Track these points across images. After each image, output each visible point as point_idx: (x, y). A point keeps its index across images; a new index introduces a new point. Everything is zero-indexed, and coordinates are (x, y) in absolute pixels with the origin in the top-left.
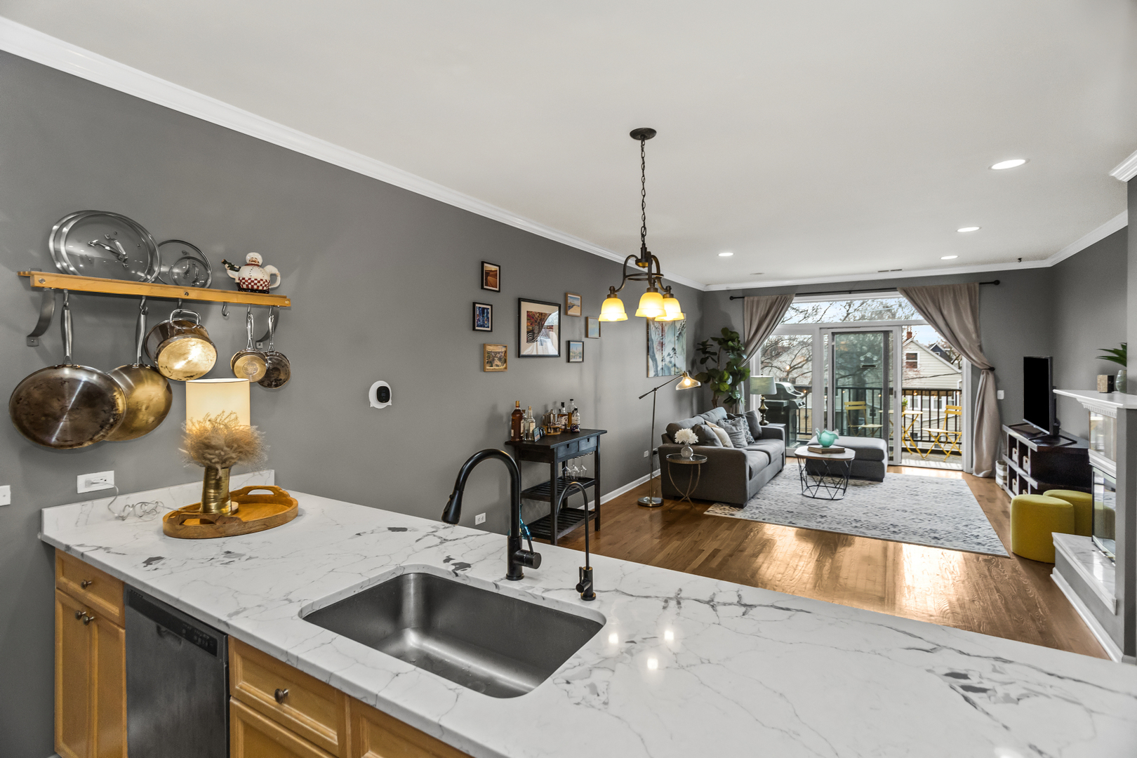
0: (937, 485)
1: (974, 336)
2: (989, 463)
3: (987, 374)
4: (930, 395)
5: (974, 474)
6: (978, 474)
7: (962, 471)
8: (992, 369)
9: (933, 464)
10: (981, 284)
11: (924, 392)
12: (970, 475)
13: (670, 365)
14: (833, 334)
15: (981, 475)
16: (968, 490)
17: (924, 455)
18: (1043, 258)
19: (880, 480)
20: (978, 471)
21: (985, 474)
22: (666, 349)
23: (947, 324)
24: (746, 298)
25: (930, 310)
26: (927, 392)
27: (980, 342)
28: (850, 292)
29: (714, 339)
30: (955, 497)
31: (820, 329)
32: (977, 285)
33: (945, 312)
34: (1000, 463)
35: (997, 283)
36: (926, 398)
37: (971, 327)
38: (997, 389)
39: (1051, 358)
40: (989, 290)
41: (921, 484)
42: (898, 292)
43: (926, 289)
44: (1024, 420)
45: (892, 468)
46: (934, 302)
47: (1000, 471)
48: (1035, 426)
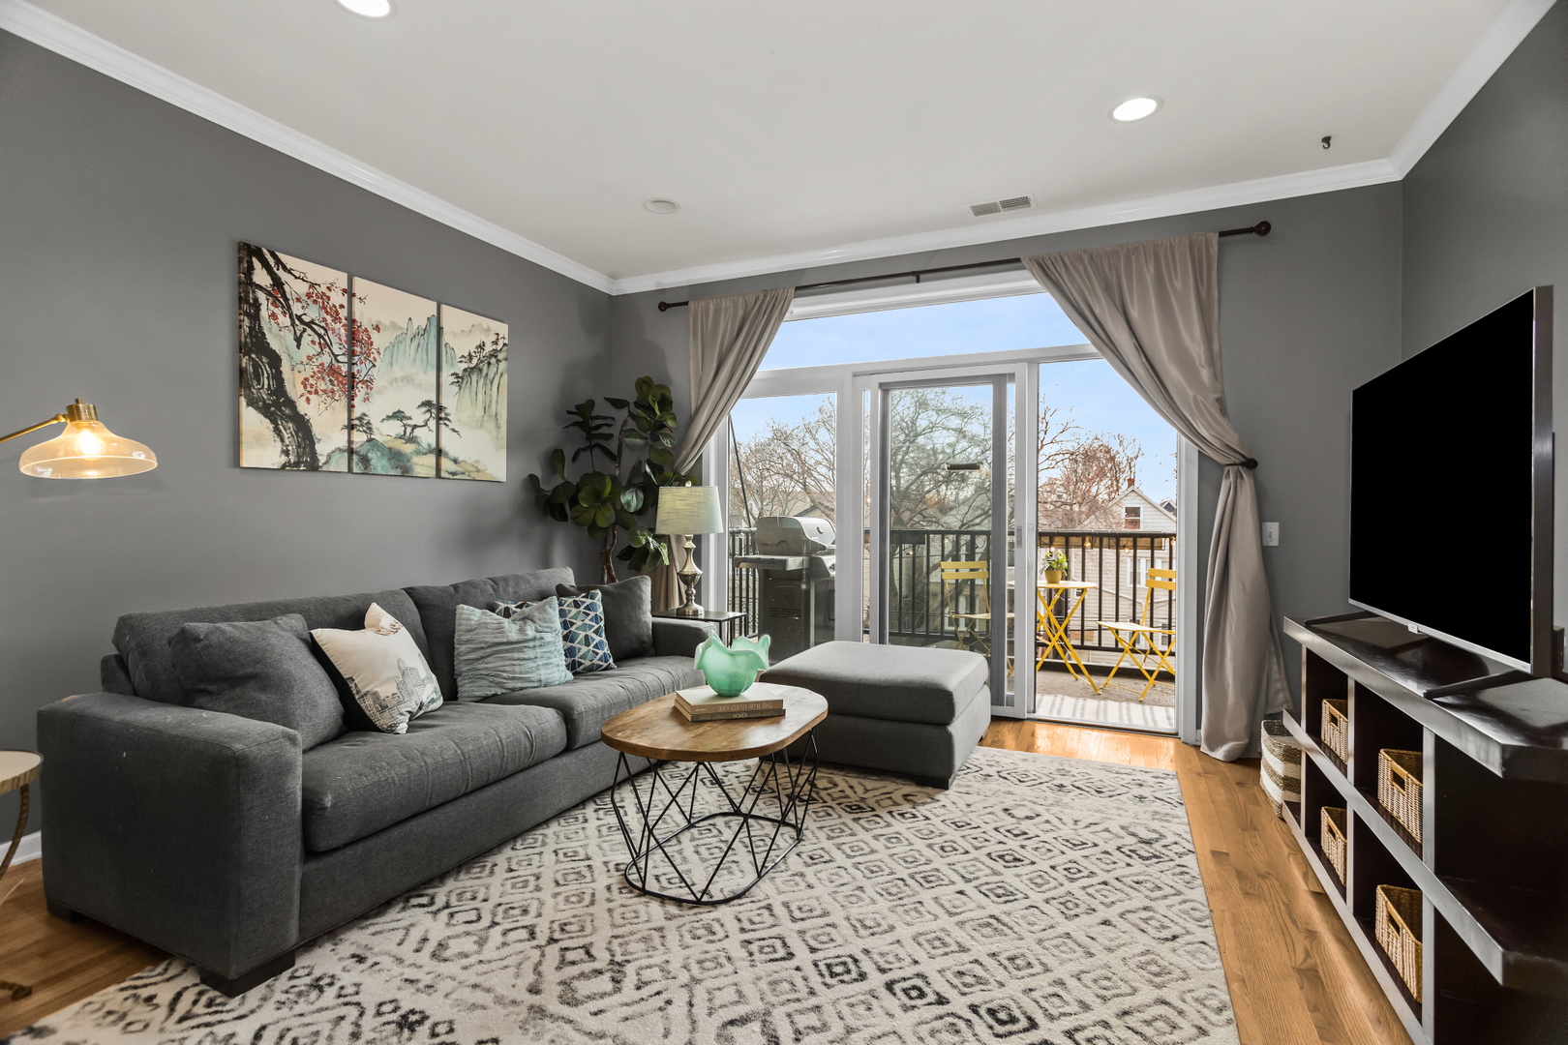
0: (1095, 801)
1: (1205, 374)
2: (1241, 722)
3: (1239, 476)
4: (1118, 547)
5: (1204, 748)
6: (1212, 749)
7: (1175, 735)
8: (1250, 464)
9: (1113, 712)
10: (1222, 234)
11: (1105, 540)
12: (1193, 751)
13: (408, 448)
14: (886, 388)
15: (1220, 754)
16: (1178, 827)
17: (1099, 681)
18: (1384, 152)
19: (943, 784)
20: (1214, 741)
21: (1229, 752)
22: (375, 398)
23: (1140, 348)
24: (692, 305)
25: (1097, 311)
26: (1113, 541)
27: (1223, 391)
28: (917, 276)
29: (619, 404)
30: (1138, 865)
31: (855, 375)
32: (1214, 238)
33: (1135, 313)
34: (1270, 732)
35: (1263, 229)
36: (1109, 554)
37: (1197, 349)
38: (1261, 518)
39: (1547, 292)
40: (1245, 250)
41: (1051, 796)
42: (1025, 273)
43: (1091, 257)
44: (1352, 602)
45: (1006, 729)
46: (1108, 290)
47: (1271, 759)
48: (1414, 627)
